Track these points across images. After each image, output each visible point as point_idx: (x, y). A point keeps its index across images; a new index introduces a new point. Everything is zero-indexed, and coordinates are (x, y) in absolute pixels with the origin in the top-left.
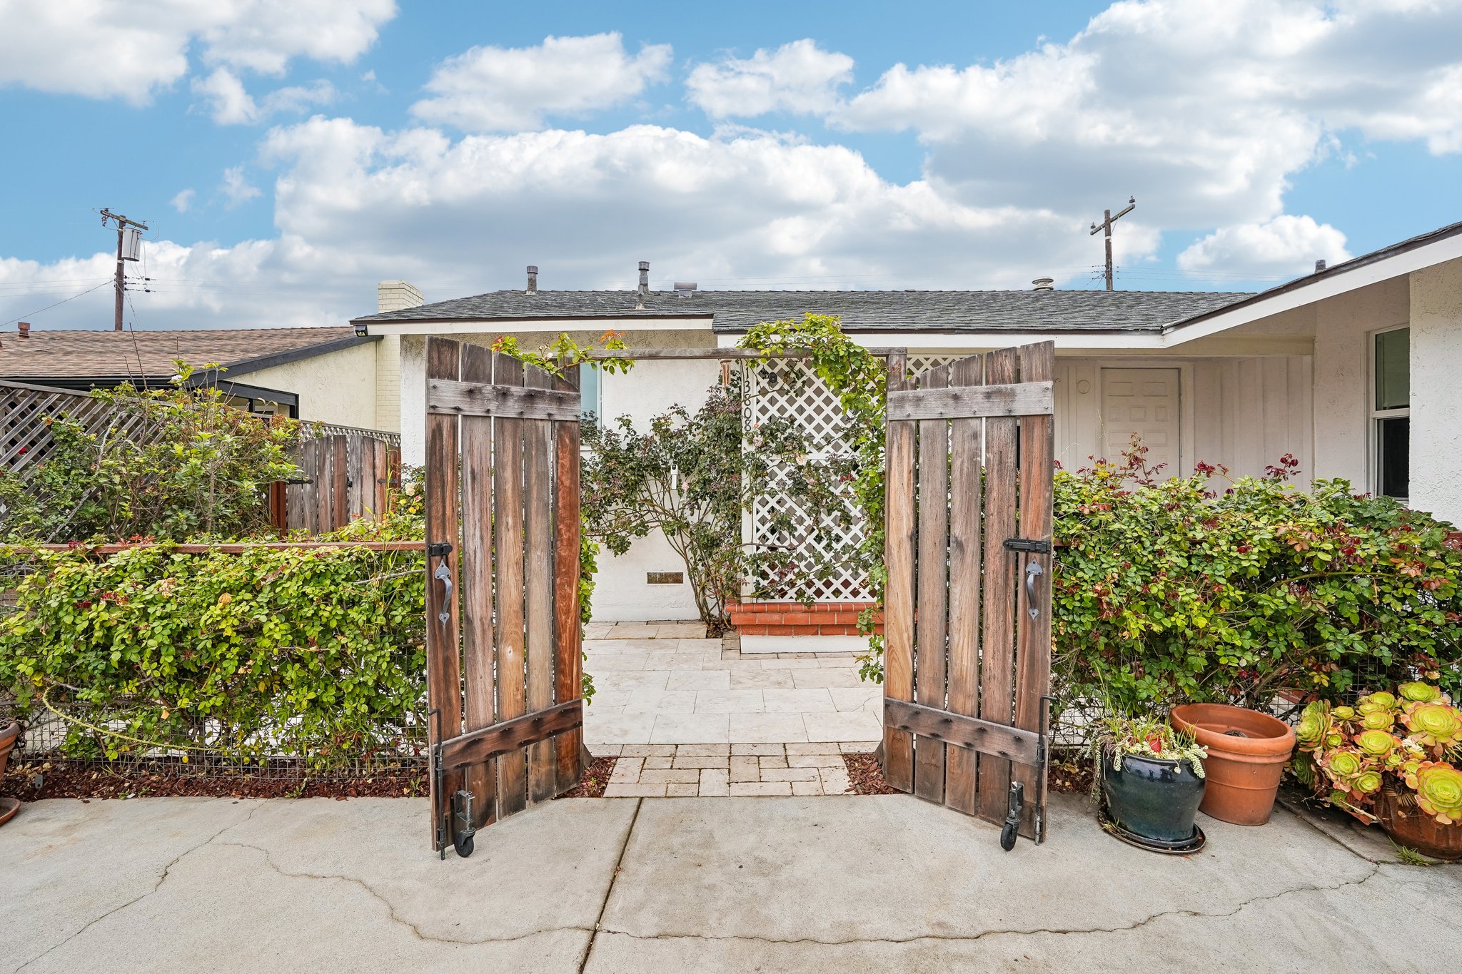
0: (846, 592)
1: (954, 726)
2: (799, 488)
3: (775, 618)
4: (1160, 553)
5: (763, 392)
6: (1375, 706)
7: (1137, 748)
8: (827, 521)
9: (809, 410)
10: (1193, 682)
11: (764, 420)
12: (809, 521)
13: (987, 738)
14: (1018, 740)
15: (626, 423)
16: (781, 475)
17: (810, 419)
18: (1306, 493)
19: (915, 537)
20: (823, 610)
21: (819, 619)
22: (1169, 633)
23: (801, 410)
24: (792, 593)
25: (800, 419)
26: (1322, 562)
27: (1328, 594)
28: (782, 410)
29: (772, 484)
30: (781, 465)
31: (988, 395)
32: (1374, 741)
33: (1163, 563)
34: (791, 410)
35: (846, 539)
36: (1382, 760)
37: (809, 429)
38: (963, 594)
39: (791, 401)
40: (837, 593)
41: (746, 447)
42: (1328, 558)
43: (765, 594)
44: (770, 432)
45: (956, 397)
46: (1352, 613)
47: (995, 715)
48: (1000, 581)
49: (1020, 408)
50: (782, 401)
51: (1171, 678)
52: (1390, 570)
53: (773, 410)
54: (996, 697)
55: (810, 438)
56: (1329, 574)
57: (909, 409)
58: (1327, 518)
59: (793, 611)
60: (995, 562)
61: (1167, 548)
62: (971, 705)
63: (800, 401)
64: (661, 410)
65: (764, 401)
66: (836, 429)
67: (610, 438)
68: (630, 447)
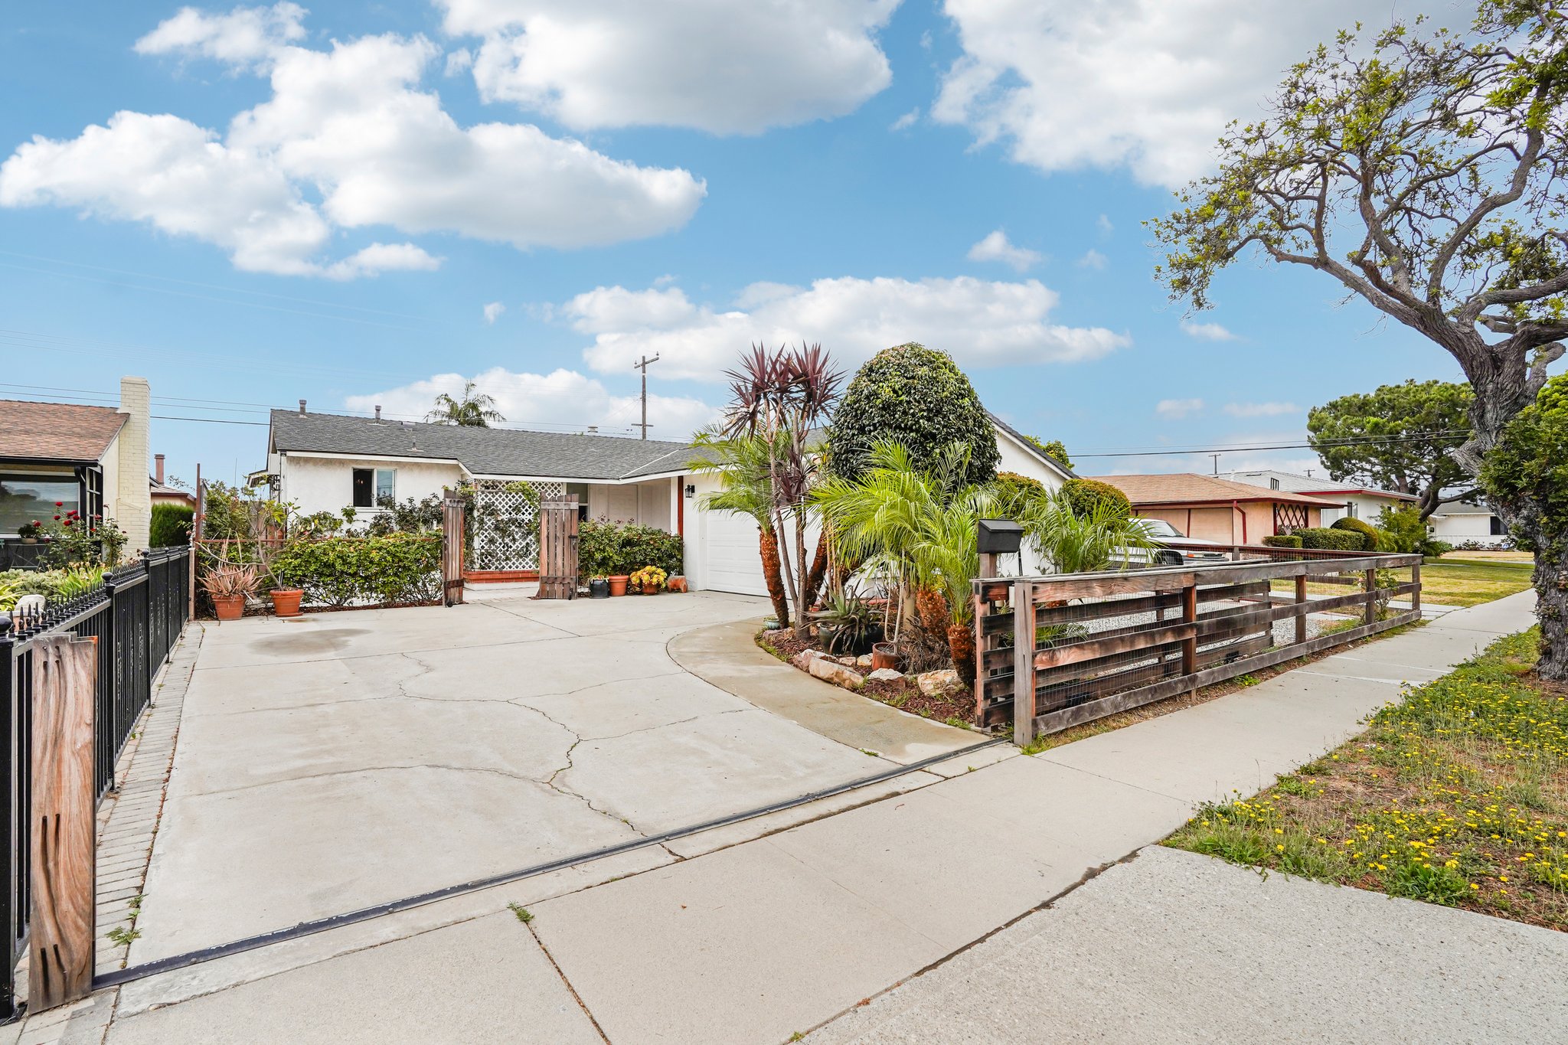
0: (514, 567)
1: (558, 578)
2: (497, 528)
3: (488, 576)
5: (483, 493)
6: (642, 570)
7: (596, 579)
8: (507, 540)
9: (500, 500)
10: (611, 569)
11: (483, 503)
12: (500, 540)
13: (565, 580)
14: (572, 578)
15: (411, 501)
16: (489, 523)
17: (500, 503)
19: (548, 537)
20: (506, 573)
21: (504, 576)
23: (497, 500)
24: (493, 567)
25: (497, 503)
28: (490, 499)
29: (486, 527)
30: (489, 520)
31: (565, 504)
32: (639, 574)
34: (493, 500)
35: (514, 547)
37: (500, 507)
38: (559, 550)
39: (493, 496)
40: (510, 567)
41: (476, 514)
43: (483, 568)
44: (485, 507)
45: (558, 504)
47: (567, 575)
48: (570, 545)
49: (571, 508)
50: (490, 496)
51: (606, 568)
53: (486, 499)
54: (567, 570)
55: (500, 510)
57: (546, 507)
59: (495, 574)
60: (566, 541)
62: (561, 574)
63: (497, 496)
64: (428, 496)
65: (483, 496)
66: (510, 507)
67: (403, 507)
68: (411, 511)
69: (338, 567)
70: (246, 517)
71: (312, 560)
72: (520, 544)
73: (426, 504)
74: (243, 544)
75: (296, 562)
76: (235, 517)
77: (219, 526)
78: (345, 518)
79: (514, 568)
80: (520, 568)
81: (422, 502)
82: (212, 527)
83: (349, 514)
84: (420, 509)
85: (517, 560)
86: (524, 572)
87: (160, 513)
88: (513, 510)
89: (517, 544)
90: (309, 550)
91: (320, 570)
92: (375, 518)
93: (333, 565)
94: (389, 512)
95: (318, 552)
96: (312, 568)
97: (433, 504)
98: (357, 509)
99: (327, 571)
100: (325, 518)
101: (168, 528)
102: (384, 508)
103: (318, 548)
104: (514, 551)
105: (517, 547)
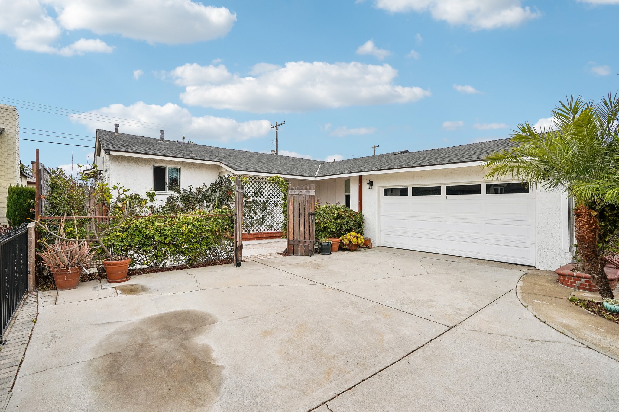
1: (301, 242)
4: (325, 215)
6: (348, 234)
7: (324, 241)
10: (328, 234)
13: (306, 243)
14: (311, 242)
18: (340, 207)
19: (294, 213)
20: (252, 234)
21: (250, 237)
22: (326, 227)
26: (343, 216)
27: (343, 220)
31: (306, 191)
32: (348, 237)
33: (325, 217)
36: (349, 239)
38: (302, 222)
42: (343, 215)
45: (301, 191)
46: (345, 223)
47: (307, 239)
48: (308, 219)
49: (311, 194)
51: (325, 234)
52: (349, 217)
54: (307, 236)
56: (343, 218)
57: (293, 193)
58: (343, 210)
59: (245, 235)
60: (307, 216)
61: (325, 214)
62: (303, 238)
66: (253, 192)
67: (185, 192)
68: (190, 194)
69: (157, 239)
70: (81, 197)
71: (137, 233)
72: (259, 216)
73: (199, 190)
74: (78, 220)
75: (124, 235)
76: (72, 197)
77: (59, 204)
78: (148, 198)
79: (255, 232)
80: (259, 231)
81: (196, 189)
82: (54, 206)
83: (151, 196)
84: (196, 193)
85: (257, 226)
86: (261, 233)
87: (14, 192)
88: (255, 195)
89: (257, 216)
90: (134, 225)
91: (143, 241)
92: (168, 198)
93: (153, 237)
94: (176, 194)
95: (141, 227)
96: (136, 240)
97: (203, 190)
98: (157, 193)
99: (148, 242)
100: (135, 198)
101: (21, 204)
102: (173, 192)
103: (141, 223)
104: (255, 220)
105: (257, 218)
